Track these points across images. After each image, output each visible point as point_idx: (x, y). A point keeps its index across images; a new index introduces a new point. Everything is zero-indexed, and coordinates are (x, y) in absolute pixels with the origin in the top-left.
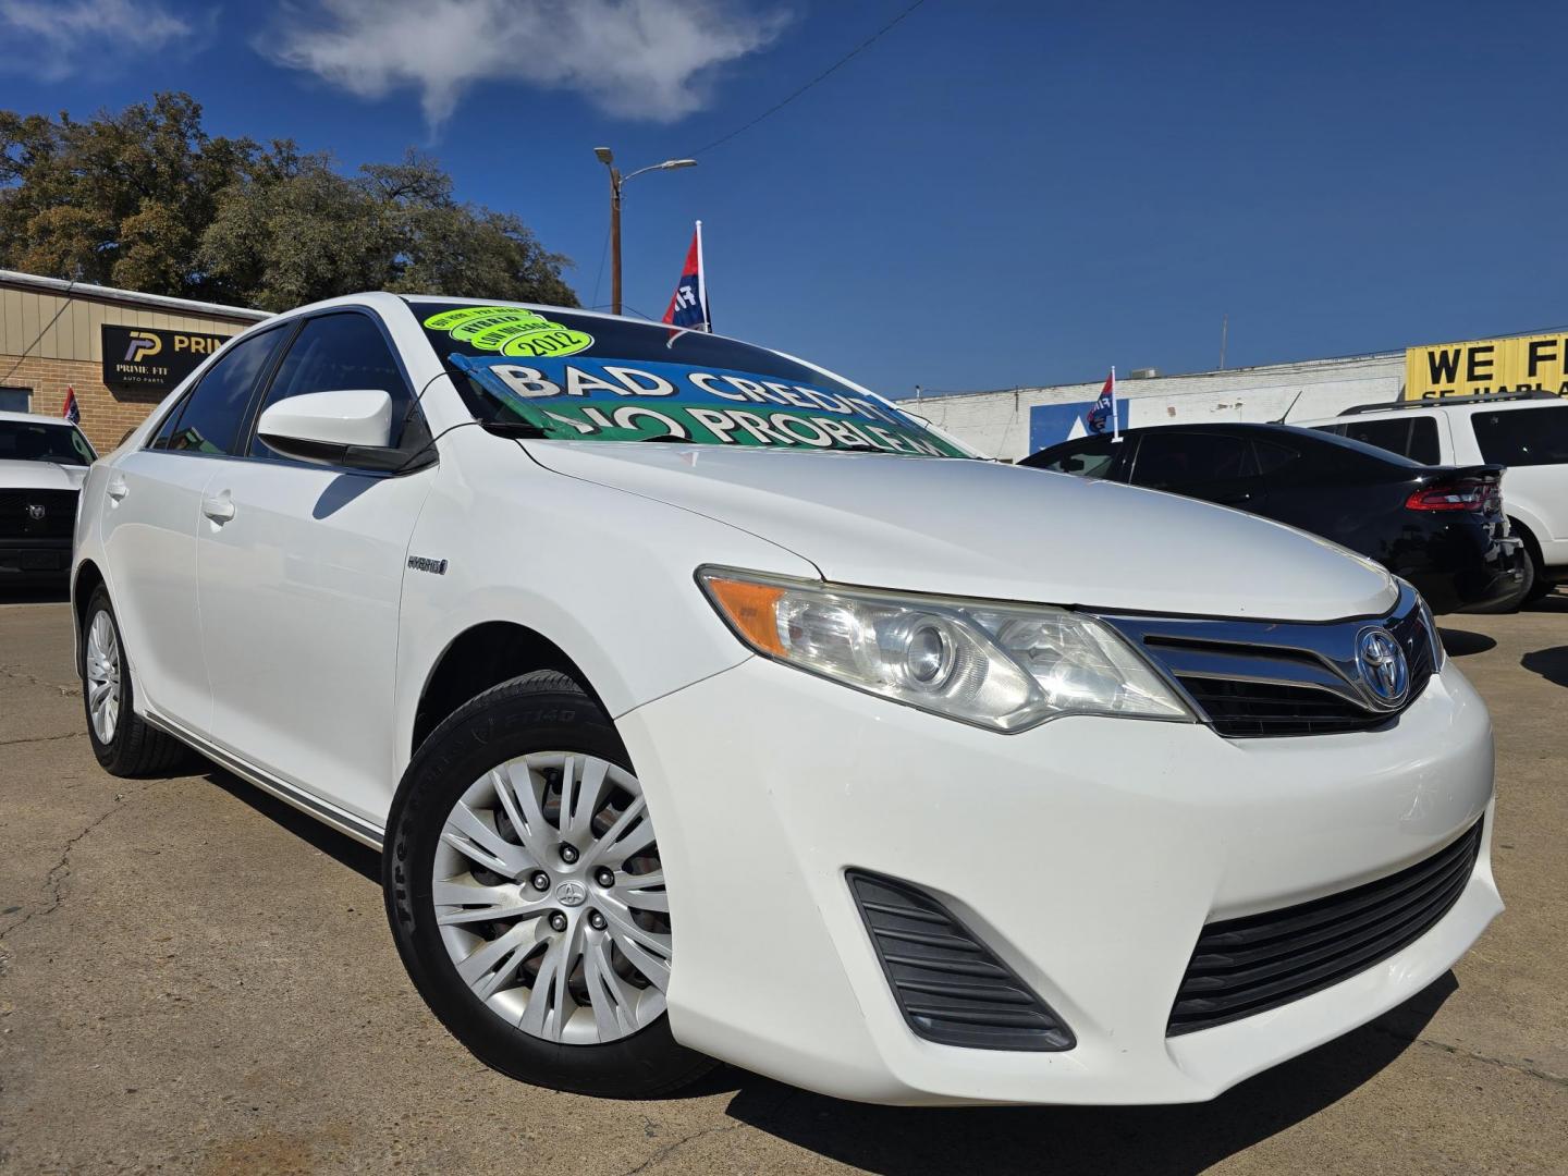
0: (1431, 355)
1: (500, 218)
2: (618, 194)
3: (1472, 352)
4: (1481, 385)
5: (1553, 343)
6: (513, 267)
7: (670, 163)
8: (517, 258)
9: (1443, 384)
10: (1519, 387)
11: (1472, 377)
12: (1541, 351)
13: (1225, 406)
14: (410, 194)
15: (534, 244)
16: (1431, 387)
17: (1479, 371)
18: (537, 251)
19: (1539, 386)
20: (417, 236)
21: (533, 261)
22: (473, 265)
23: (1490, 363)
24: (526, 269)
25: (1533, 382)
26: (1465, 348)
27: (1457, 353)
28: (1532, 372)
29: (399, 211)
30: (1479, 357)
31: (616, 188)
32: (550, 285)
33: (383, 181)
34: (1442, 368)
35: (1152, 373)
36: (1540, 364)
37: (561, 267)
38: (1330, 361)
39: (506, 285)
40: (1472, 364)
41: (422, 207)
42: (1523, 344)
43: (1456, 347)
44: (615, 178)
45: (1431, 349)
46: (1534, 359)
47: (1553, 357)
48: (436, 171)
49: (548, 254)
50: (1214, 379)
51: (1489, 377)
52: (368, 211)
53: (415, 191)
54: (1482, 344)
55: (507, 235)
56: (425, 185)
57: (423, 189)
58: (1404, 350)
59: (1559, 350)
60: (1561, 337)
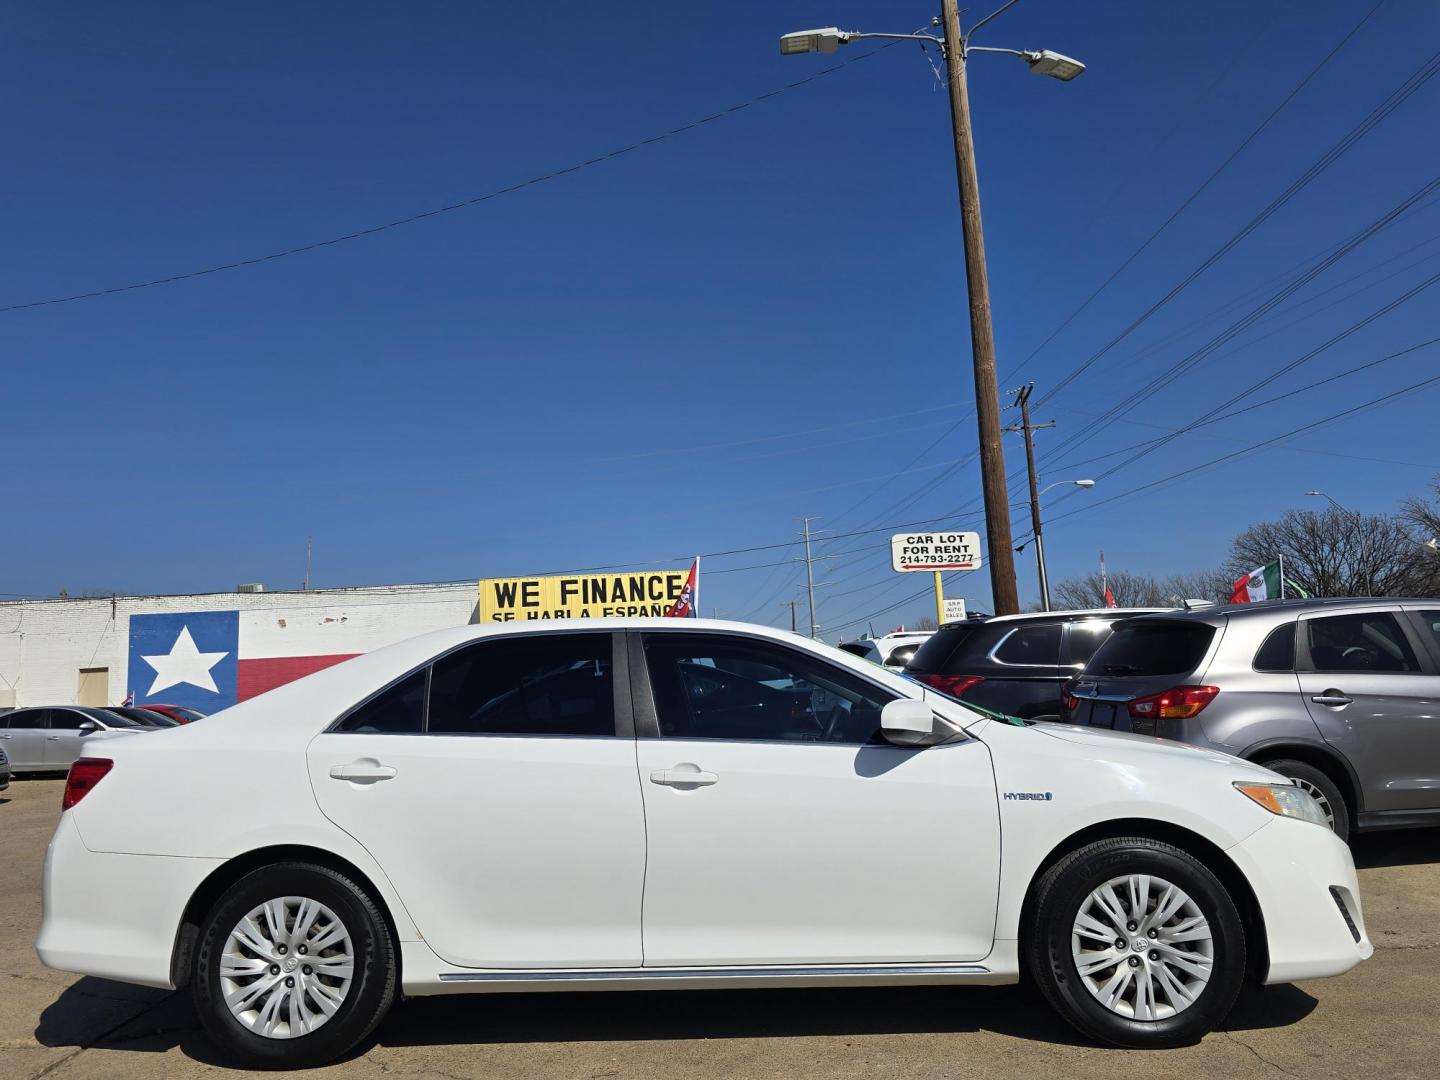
0: (497, 586)
3: (525, 585)
4: (532, 609)
5: (575, 582)
9: (506, 608)
10: (556, 612)
11: (525, 604)
12: (569, 587)
13: (332, 620)
16: (498, 610)
17: (530, 599)
23: (536, 594)
25: (565, 608)
26: (520, 582)
27: (515, 585)
28: (564, 602)
30: (530, 589)
34: (505, 596)
35: (260, 588)
36: (568, 596)
40: (525, 594)
42: (557, 581)
43: (513, 580)
45: (497, 582)
46: (564, 592)
47: (576, 592)
50: (321, 596)
51: (536, 604)
54: (531, 580)
58: (477, 581)
59: (579, 587)
60: (580, 578)
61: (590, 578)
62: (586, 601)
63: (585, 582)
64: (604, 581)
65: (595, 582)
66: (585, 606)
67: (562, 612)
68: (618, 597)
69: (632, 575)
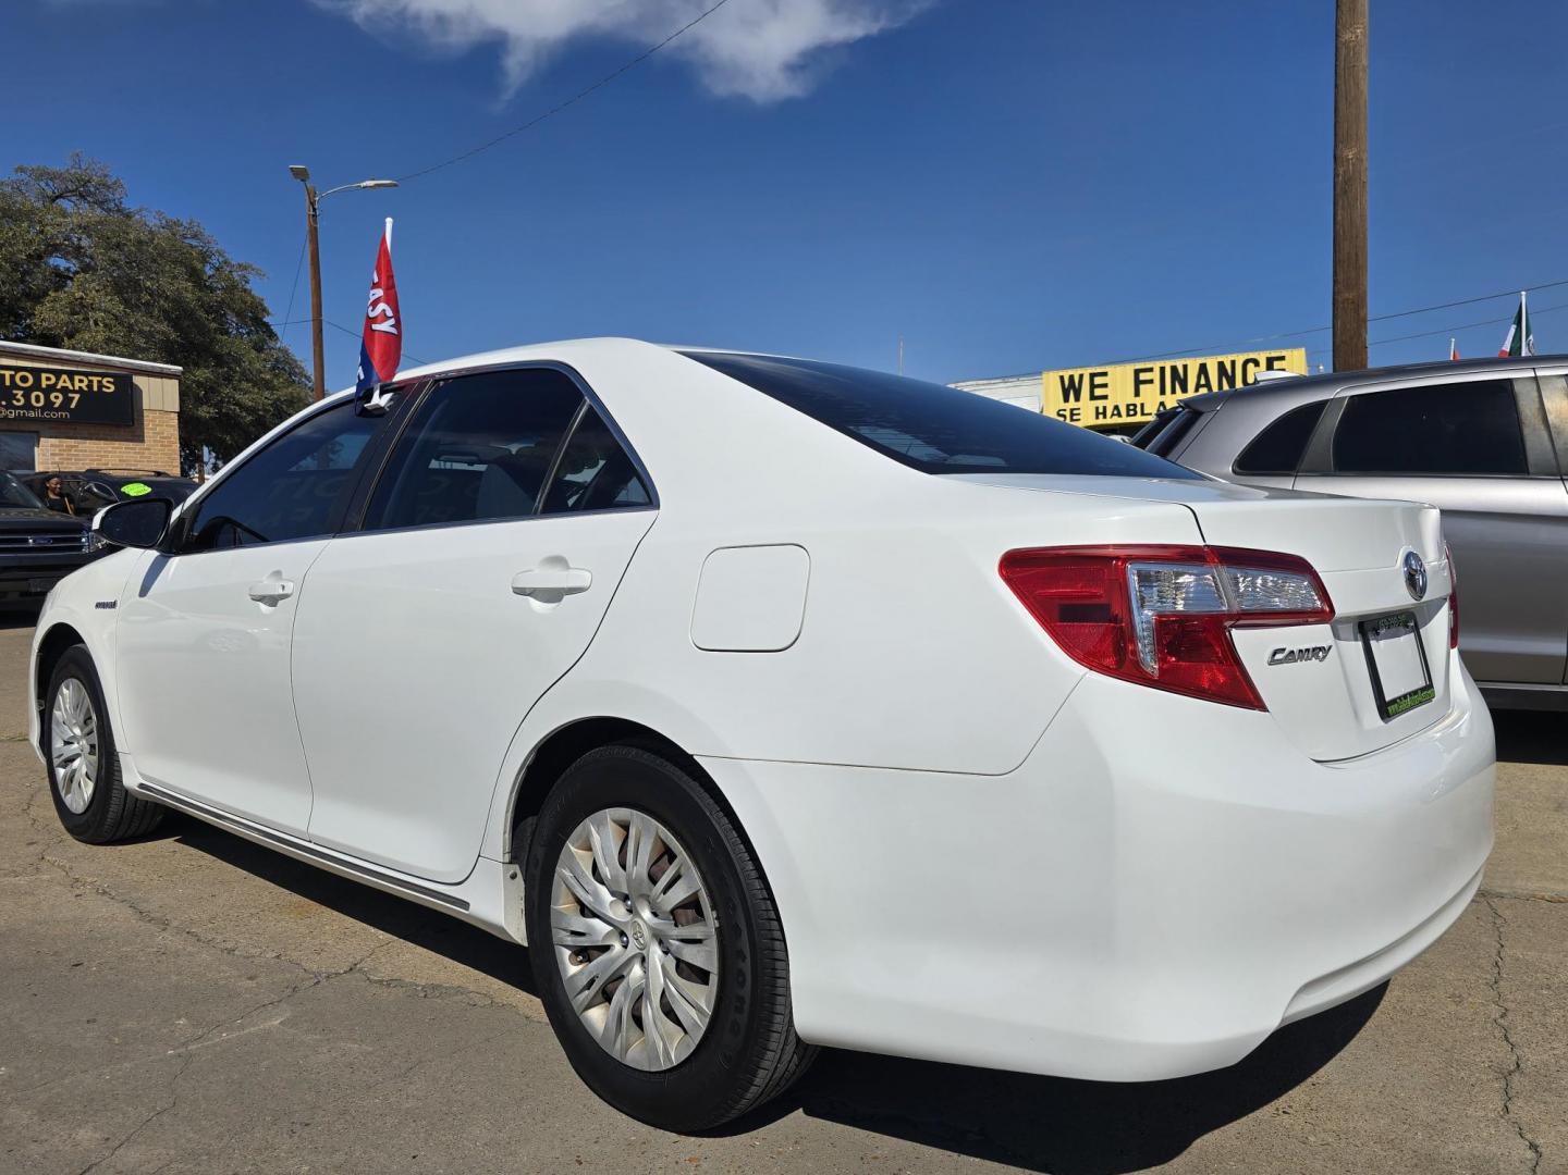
0: (1062, 378)
1: (178, 223)
2: (314, 210)
3: (1093, 376)
4: (1100, 403)
5: (1151, 370)
6: (195, 275)
7: (371, 183)
8: (199, 266)
9: (1072, 403)
10: (1128, 406)
11: (1093, 397)
12: (1143, 376)
14: (74, 199)
15: (217, 251)
16: (1063, 405)
17: (1098, 392)
18: (221, 259)
19: (1142, 405)
20: (85, 243)
21: (217, 269)
22: (154, 275)
23: (1105, 386)
24: (210, 277)
25: (1138, 401)
26: (1087, 372)
27: (1081, 376)
28: (1137, 394)
29: (65, 217)
30: (1098, 381)
31: (312, 204)
32: (238, 294)
33: (43, 184)
34: (1070, 389)
36: (1142, 387)
37: (250, 277)
38: (985, 382)
39: (189, 295)
40: (1093, 386)
41: (91, 213)
42: (1130, 369)
43: (1080, 371)
44: (311, 194)
45: (1061, 374)
46: (1138, 383)
47: (1151, 381)
48: (106, 176)
49: (233, 263)
51: (1105, 397)
52: (28, 215)
53: (82, 196)
54: (1099, 370)
55: (187, 241)
56: (92, 189)
57: (90, 194)
58: (1040, 373)
59: (1156, 375)
60: (1157, 366)
61: (1168, 365)
62: (1163, 392)
63: (1162, 370)
64: (1185, 367)
65: (1174, 369)
66: (1162, 398)
67: (1135, 405)
68: (1203, 386)
69: (1220, 359)
